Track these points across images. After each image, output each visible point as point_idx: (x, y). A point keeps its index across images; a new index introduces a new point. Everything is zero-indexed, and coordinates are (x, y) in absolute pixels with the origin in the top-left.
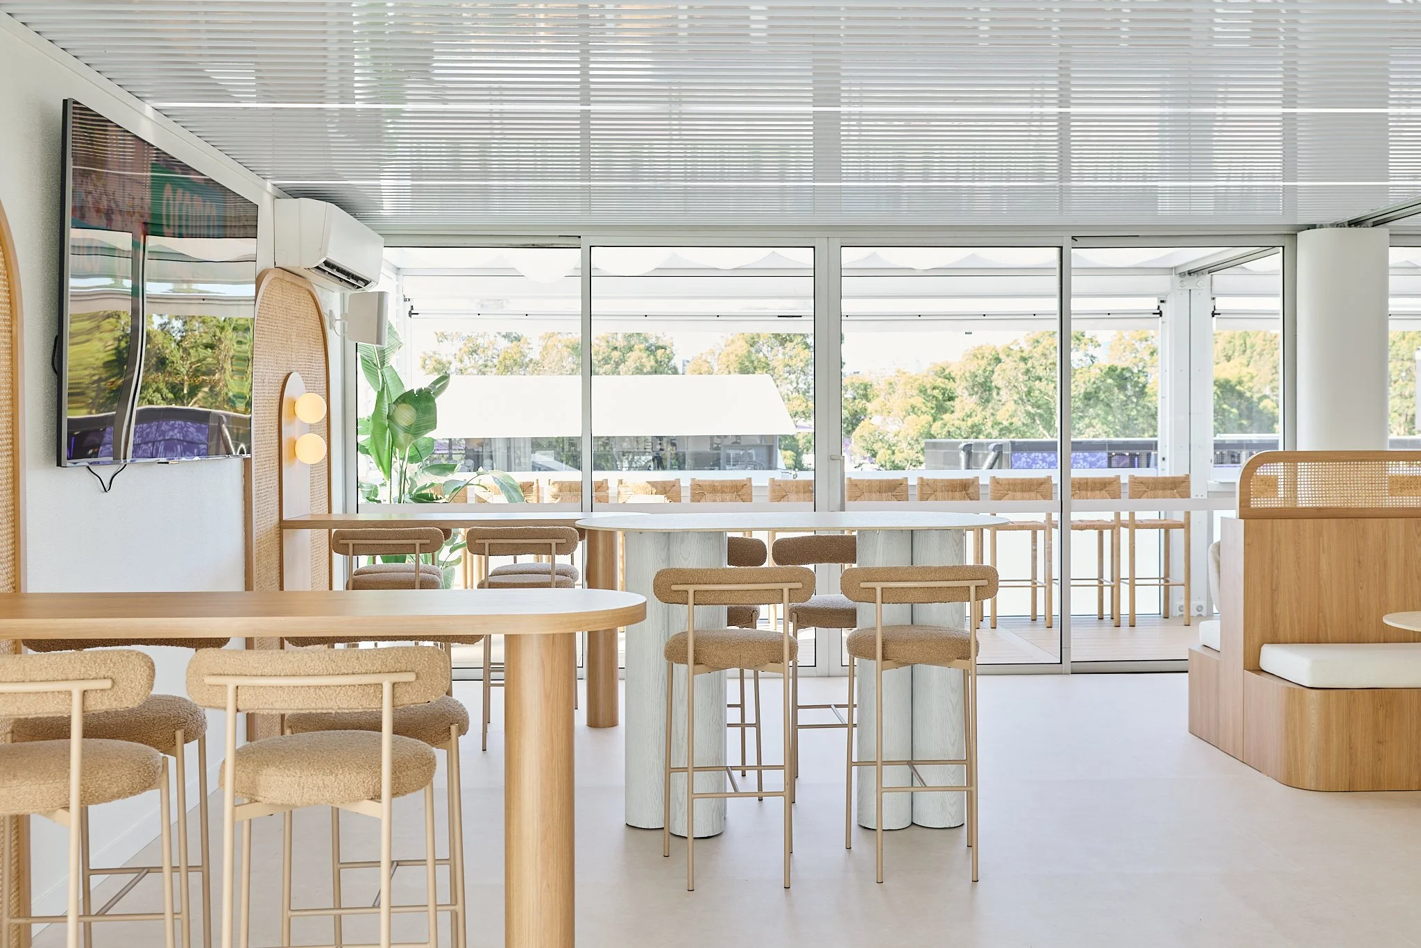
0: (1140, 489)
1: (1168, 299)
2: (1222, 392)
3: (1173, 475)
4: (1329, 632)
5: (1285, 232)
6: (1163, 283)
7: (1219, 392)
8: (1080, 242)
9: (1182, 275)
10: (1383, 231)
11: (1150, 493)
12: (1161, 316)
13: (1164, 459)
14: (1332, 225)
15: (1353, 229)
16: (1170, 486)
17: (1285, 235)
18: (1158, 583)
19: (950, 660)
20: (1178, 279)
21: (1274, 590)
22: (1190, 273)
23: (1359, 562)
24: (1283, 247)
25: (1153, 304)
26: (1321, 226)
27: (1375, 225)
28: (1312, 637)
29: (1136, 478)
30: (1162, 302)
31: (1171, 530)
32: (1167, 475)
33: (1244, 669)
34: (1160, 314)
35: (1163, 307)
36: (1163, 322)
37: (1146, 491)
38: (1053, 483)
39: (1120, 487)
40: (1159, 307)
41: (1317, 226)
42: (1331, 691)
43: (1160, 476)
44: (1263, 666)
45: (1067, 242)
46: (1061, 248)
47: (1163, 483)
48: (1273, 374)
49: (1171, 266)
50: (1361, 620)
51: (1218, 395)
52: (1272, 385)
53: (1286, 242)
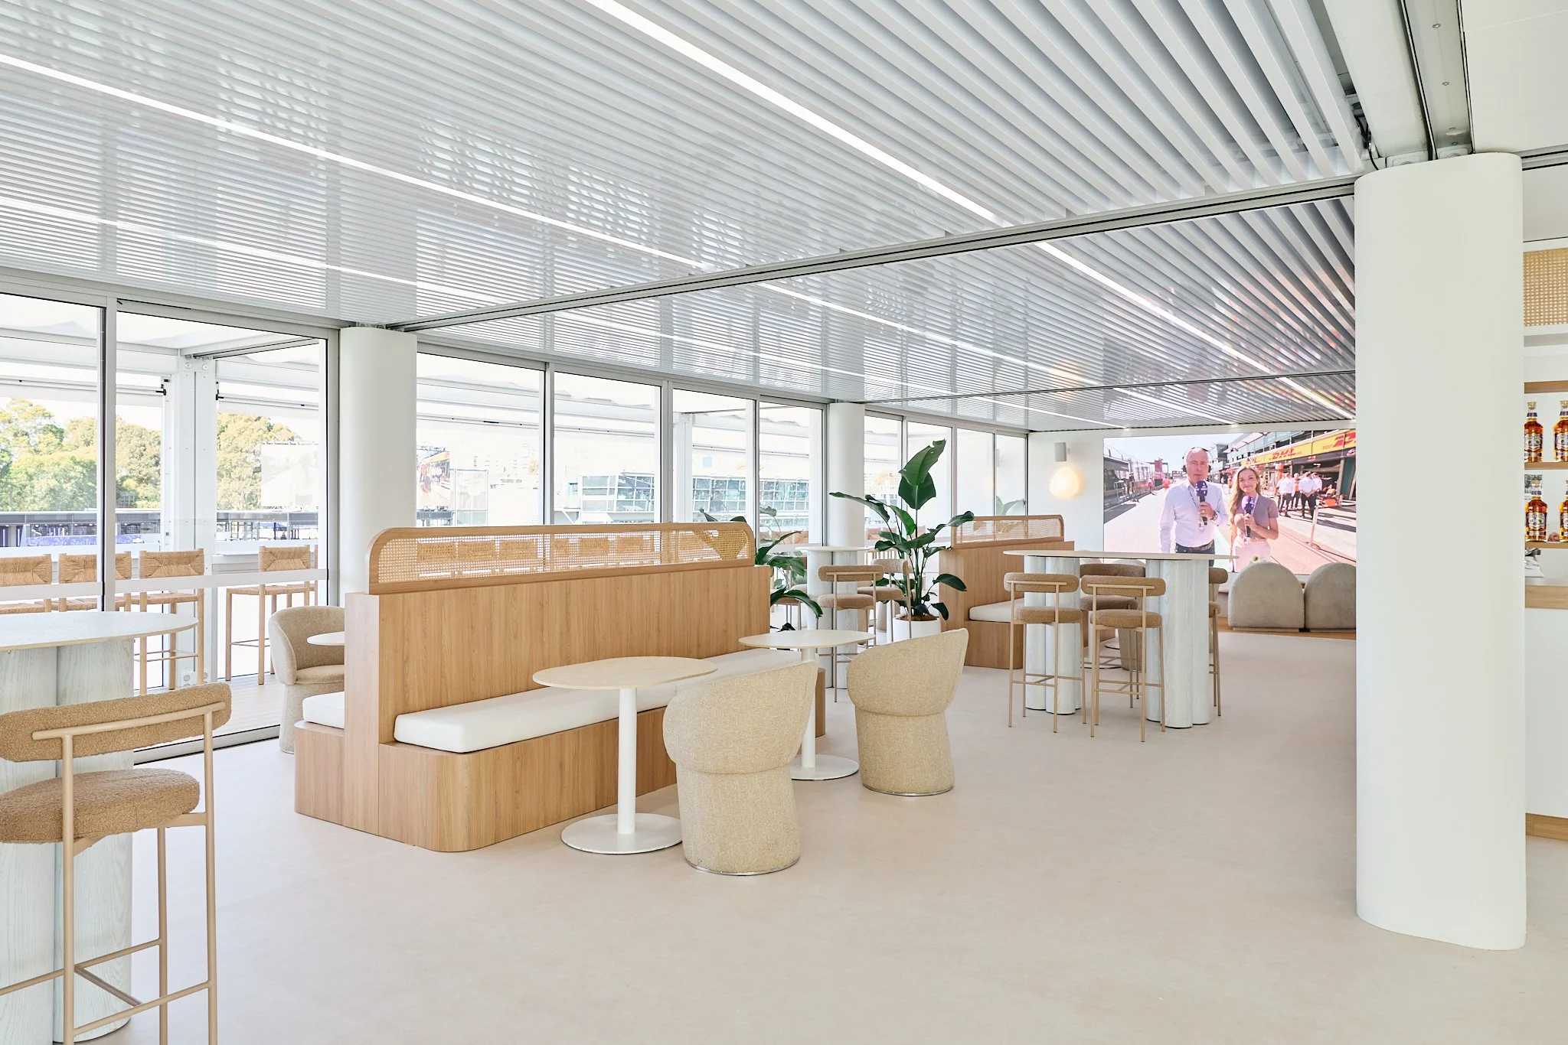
0: (153, 565)
1: (172, 379)
2: (87, 471)
3: (178, 550)
4: (449, 695)
5: (330, 327)
6: (170, 363)
7: (85, 472)
8: (125, 306)
9: (188, 357)
10: (412, 337)
11: (164, 568)
12: (165, 394)
13: (167, 534)
14: (373, 326)
15: (389, 331)
16: (184, 561)
17: (328, 328)
18: (161, 658)
19: (173, 817)
20: (183, 360)
21: (405, 662)
22: (195, 356)
23: (472, 627)
24: (327, 340)
25: (156, 382)
26: (363, 325)
27: (406, 331)
28: (436, 704)
29: (148, 554)
30: (166, 381)
31: (178, 604)
32: (172, 550)
33: (380, 743)
34: (164, 392)
35: (167, 386)
36: (167, 401)
37: (159, 566)
38: (53, 561)
39: (131, 563)
40: (162, 385)
41: (357, 324)
42: (481, 752)
43: (162, 551)
44: (399, 736)
45: (112, 305)
46: (104, 309)
47: (178, 558)
48: (130, 458)
49: (177, 347)
50: (473, 680)
51: (84, 474)
52: (129, 467)
53: (331, 337)
